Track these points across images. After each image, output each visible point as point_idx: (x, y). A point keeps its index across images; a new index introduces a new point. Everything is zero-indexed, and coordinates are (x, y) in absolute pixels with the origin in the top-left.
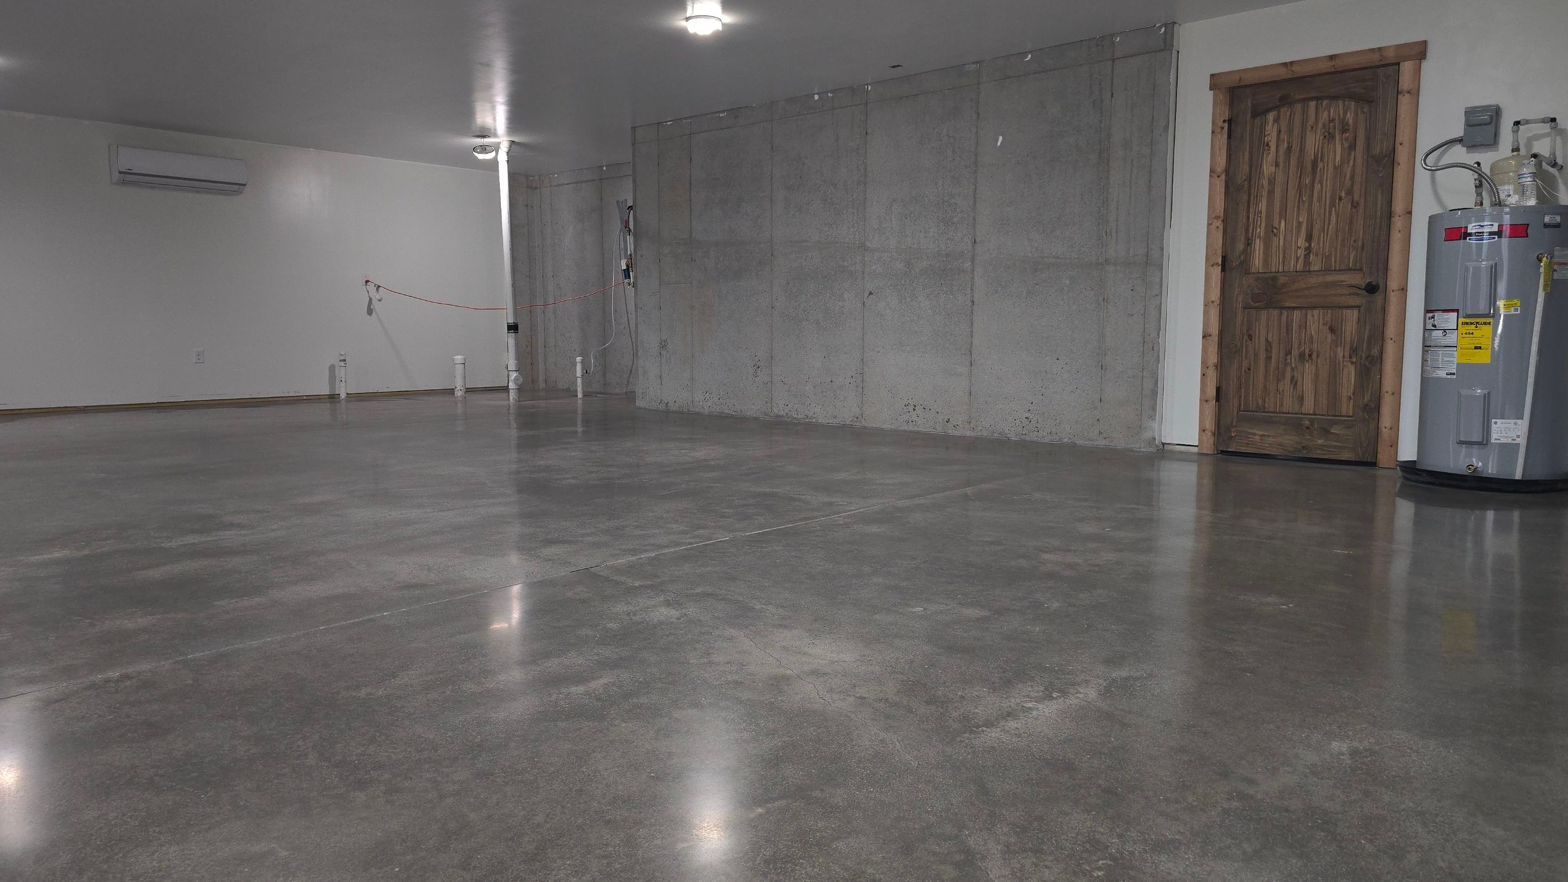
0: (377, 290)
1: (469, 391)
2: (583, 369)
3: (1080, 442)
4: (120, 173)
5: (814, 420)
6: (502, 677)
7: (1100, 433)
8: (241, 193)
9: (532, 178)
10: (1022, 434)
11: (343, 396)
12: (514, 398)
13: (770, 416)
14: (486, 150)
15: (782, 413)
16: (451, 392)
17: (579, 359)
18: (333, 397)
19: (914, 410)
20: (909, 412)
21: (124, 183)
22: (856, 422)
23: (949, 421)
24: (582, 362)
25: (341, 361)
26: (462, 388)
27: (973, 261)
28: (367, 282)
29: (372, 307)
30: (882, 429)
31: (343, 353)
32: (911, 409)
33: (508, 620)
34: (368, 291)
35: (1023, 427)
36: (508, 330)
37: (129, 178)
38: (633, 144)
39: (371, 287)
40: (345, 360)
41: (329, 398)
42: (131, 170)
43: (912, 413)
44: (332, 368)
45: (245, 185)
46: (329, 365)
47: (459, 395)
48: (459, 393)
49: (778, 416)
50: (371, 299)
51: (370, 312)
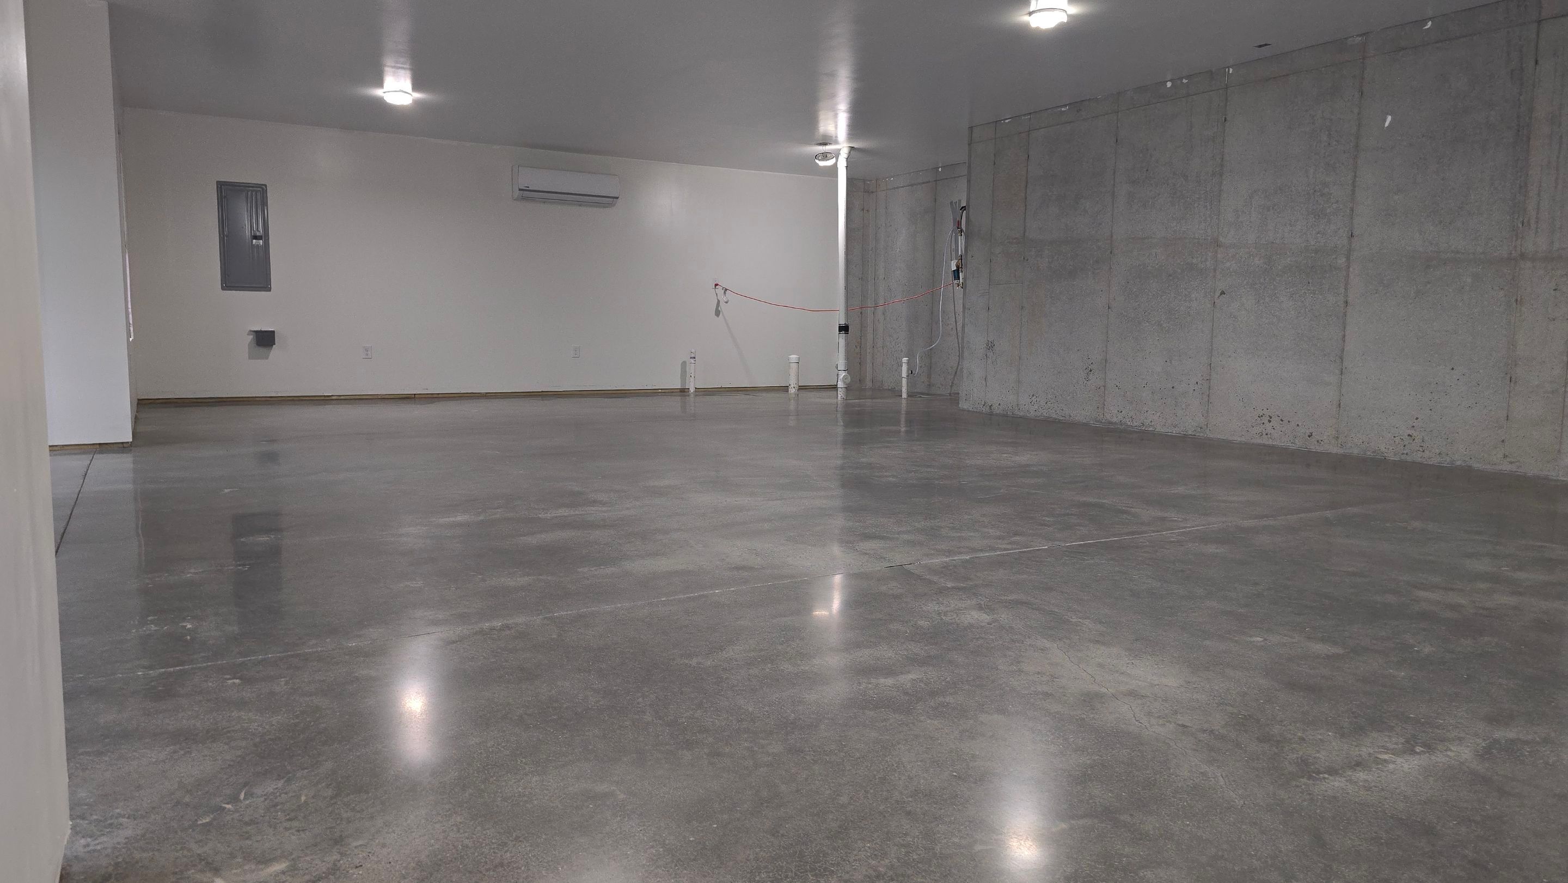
0: (725, 293)
1: (802, 388)
2: (908, 369)
3: (1476, 465)
4: (520, 190)
5: (1151, 429)
6: (816, 661)
7: (1505, 456)
8: (614, 205)
9: (869, 183)
10: (1403, 454)
11: (692, 390)
12: (841, 396)
13: (1101, 422)
14: (827, 156)
15: (1115, 420)
16: (785, 389)
17: (905, 360)
18: (683, 391)
19: (1270, 421)
20: (1263, 423)
21: (524, 199)
22: (1200, 432)
23: (1312, 435)
24: (908, 363)
25: (691, 358)
26: (795, 386)
27: (1348, 258)
28: (716, 285)
29: (719, 309)
30: (1230, 442)
31: (693, 351)
32: (1265, 420)
33: (829, 607)
34: (717, 294)
35: (1404, 446)
36: (840, 330)
37: (527, 195)
38: (969, 145)
39: (720, 291)
40: (694, 358)
41: (681, 392)
42: (528, 187)
43: (1267, 424)
44: (684, 364)
45: (617, 198)
46: (681, 362)
47: (792, 392)
48: (792, 391)
49: (1111, 423)
50: (719, 301)
51: (718, 313)
